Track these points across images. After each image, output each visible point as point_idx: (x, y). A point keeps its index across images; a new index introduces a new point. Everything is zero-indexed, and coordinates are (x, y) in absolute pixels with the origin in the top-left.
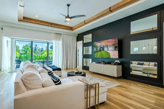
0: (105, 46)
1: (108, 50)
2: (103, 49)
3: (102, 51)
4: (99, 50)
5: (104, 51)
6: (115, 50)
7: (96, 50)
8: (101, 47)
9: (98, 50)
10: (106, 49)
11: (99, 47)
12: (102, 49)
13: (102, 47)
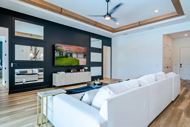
0: (74, 52)
1: (77, 56)
2: (71, 55)
3: (69, 58)
4: (64, 55)
5: (72, 57)
6: (84, 57)
7: (60, 54)
8: (68, 52)
9: (62, 55)
10: (74, 56)
11: (64, 52)
12: (69, 55)
13: (71, 52)
